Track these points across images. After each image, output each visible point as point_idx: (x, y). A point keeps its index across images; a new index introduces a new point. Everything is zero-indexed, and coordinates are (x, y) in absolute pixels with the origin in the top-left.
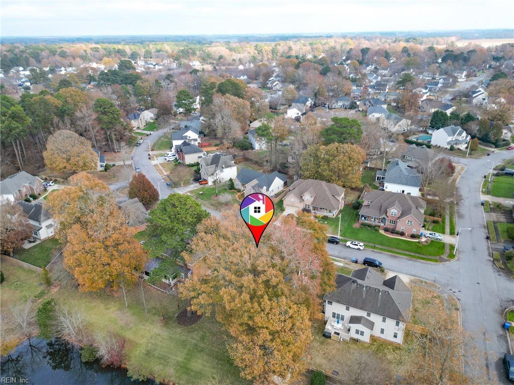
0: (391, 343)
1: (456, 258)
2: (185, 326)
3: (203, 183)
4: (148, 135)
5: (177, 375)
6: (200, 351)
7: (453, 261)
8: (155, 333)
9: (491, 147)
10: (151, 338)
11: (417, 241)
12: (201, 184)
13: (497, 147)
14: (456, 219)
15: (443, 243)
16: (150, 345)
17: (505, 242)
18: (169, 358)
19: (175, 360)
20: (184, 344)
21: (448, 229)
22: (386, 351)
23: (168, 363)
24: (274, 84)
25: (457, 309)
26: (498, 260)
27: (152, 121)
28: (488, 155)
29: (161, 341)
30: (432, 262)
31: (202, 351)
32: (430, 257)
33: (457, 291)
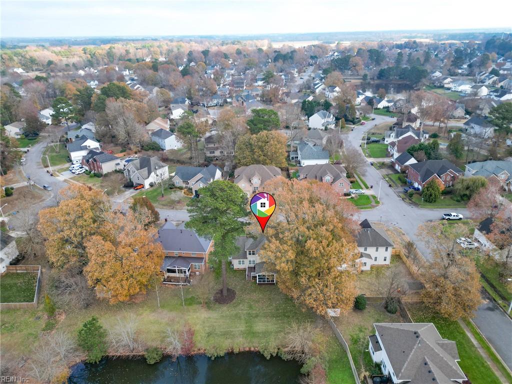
0: (383, 266)
1: (381, 203)
2: (227, 303)
3: (138, 188)
4: (26, 152)
5: (248, 341)
6: (256, 317)
7: (380, 205)
8: (205, 318)
9: (350, 125)
10: (204, 322)
11: (350, 197)
12: (137, 189)
13: (354, 124)
14: (363, 178)
15: (366, 195)
16: (207, 328)
17: (401, 186)
18: (233, 331)
19: (238, 331)
20: (238, 317)
21: (363, 186)
22: (383, 272)
23: (233, 335)
24: (135, 88)
25: (404, 234)
26: (405, 199)
27: (19, 137)
28: (352, 130)
29: (215, 322)
30: (368, 209)
31: (257, 316)
32: (365, 206)
33: (395, 223)
